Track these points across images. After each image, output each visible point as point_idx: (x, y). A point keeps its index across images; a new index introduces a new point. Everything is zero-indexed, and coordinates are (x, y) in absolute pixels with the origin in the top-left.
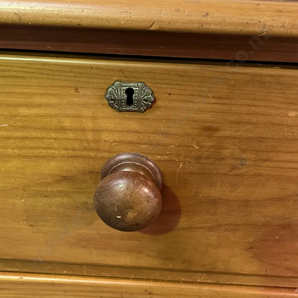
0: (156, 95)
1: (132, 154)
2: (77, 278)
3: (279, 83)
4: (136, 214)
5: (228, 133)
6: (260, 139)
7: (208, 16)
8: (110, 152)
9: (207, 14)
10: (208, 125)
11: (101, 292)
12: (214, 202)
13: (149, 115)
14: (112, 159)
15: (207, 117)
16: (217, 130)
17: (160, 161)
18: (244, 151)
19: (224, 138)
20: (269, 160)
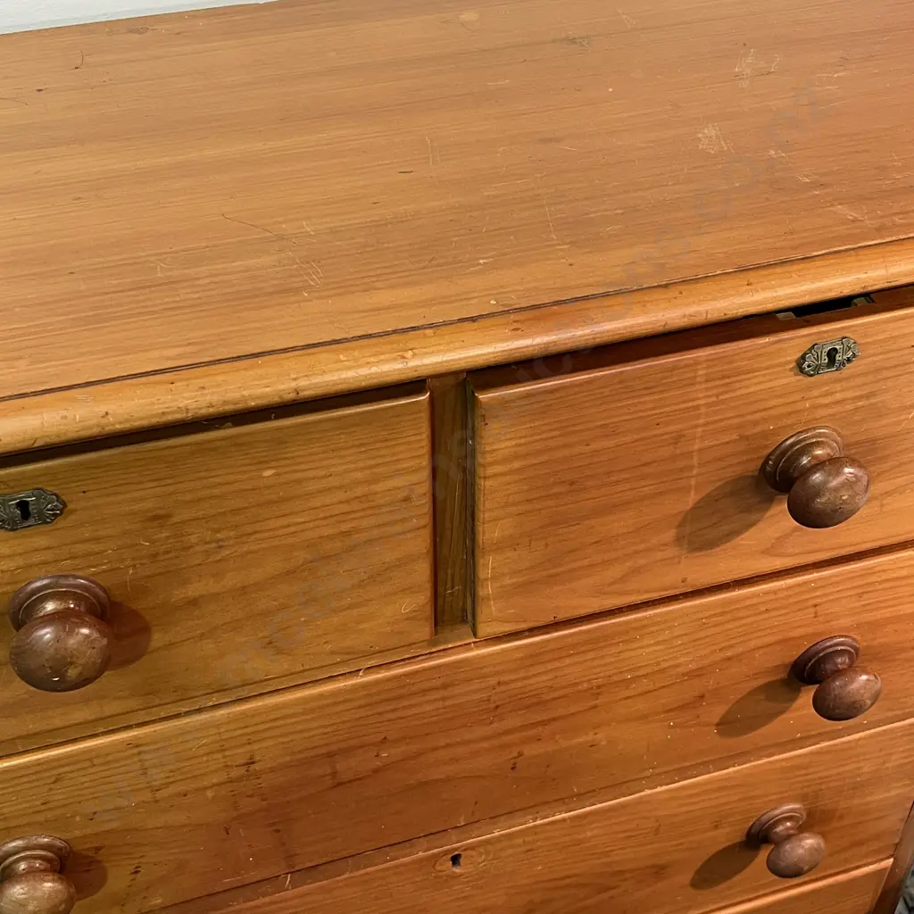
0: (64, 498)
1: (51, 577)
2: (8, 760)
3: (236, 445)
4: (80, 669)
5: (186, 516)
6: (235, 512)
7: (109, 416)
8: (15, 583)
9: (107, 414)
10: (154, 513)
11: (55, 768)
12: (194, 602)
13: (60, 523)
14: (20, 591)
15: (148, 505)
16: (169, 516)
17: (94, 574)
18: (218, 531)
19: (184, 522)
20: (256, 532)
